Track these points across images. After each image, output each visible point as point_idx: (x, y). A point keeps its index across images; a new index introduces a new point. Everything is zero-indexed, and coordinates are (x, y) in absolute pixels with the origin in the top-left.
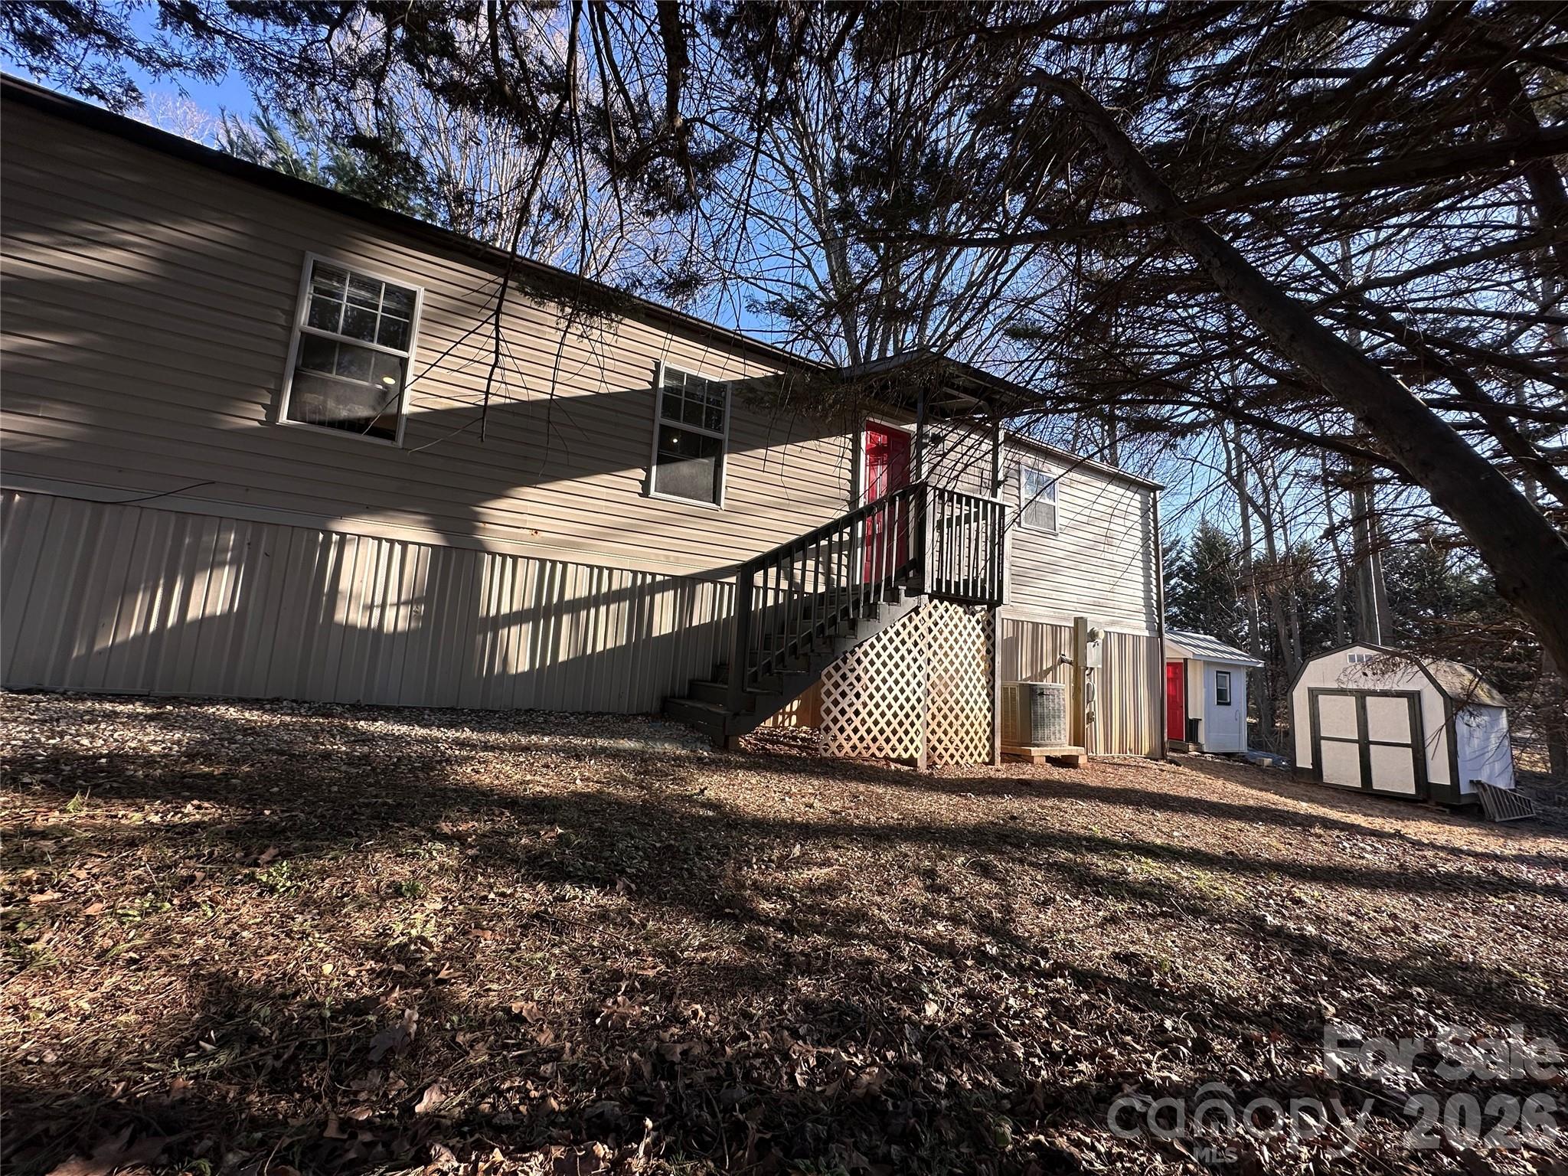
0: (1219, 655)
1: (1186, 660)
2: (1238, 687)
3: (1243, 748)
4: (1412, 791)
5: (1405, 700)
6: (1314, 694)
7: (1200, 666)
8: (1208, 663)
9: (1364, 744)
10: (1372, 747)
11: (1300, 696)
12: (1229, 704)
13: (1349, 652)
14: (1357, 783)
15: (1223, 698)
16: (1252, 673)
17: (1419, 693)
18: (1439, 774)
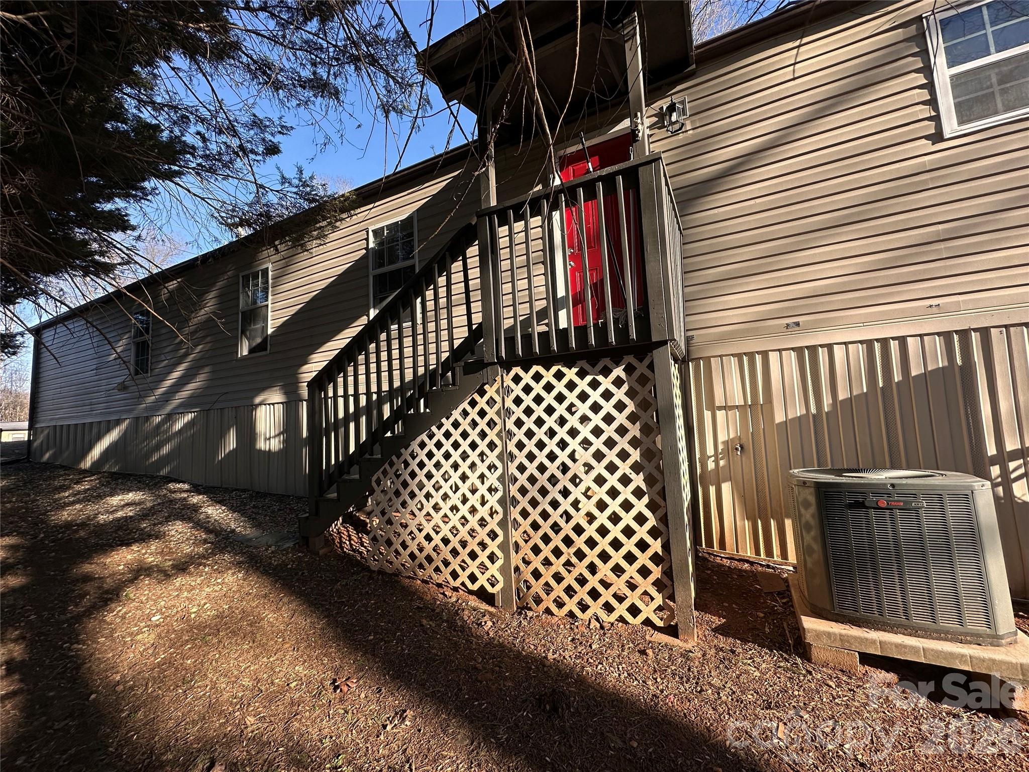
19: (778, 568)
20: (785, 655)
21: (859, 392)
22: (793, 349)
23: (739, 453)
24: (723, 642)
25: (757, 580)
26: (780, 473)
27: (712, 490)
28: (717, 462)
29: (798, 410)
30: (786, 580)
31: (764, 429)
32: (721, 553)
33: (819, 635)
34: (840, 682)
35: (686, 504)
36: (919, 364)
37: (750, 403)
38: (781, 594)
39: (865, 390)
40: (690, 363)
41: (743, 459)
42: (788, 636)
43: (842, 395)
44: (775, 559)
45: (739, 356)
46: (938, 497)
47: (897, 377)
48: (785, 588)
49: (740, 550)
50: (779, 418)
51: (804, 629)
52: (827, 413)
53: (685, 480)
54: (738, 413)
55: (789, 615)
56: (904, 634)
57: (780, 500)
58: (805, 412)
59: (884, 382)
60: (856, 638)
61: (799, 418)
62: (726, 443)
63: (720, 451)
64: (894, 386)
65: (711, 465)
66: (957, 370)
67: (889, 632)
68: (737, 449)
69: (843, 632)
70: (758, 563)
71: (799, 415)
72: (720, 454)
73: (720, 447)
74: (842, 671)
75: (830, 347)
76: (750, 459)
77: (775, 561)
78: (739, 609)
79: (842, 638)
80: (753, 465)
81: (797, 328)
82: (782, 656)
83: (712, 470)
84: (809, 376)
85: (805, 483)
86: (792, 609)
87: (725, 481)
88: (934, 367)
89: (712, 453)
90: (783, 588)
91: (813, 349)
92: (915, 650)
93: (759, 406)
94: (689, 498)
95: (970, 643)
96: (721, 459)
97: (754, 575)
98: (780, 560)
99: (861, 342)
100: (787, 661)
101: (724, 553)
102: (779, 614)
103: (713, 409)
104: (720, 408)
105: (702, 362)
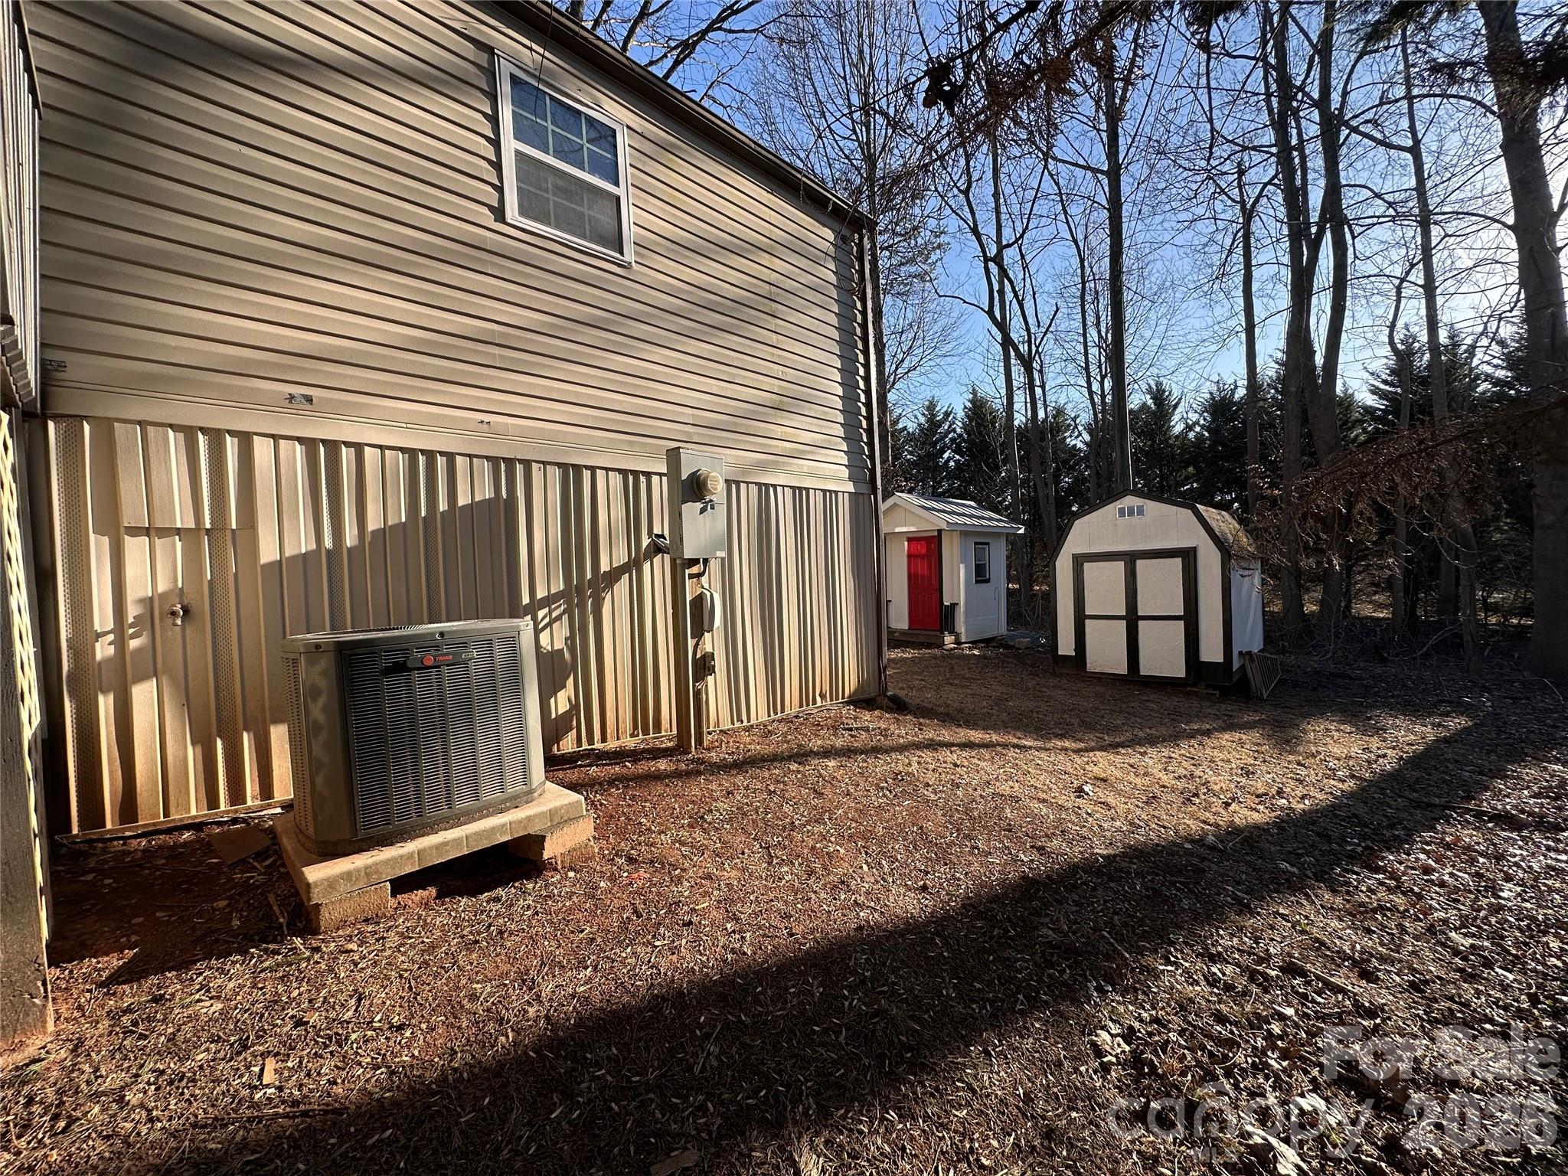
0: (976, 522)
1: (940, 531)
2: (998, 558)
3: (1003, 630)
4: (1182, 674)
5: (1178, 561)
6: (1079, 561)
7: (956, 536)
8: (966, 533)
9: (1132, 619)
10: (1141, 623)
11: (1063, 566)
12: (988, 581)
13: (1118, 504)
14: (1122, 669)
15: (981, 575)
16: (1012, 540)
17: (1194, 550)
18: (1211, 651)
19: (254, 818)
20: (272, 947)
21: (396, 521)
22: (299, 439)
23: (179, 622)
24: (129, 995)
25: (212, 851)
26: (264, 652)
27: (105, 705)
28: (120, 643)
29: (302, 542)
30: (271, 831)
31: (236, 575)
32: (125, 830)
33: (331, 883)
34: (365, 937)
35: (28, 734)
36: (466, 492)
37: (208, 526)
38: (260, 856)
39: (403, 520)
40: (51, 425)
41: (188, 632)
42: (278, 912)
43: (373, 523)
44: (249, 803)
45: (189, 433)
46: (487, 642)
47: (443, 506)
48: (270, 842)
49: (172, 809)
50: (268, 553)
51: (308, 885)
52: (349, 550)
53: (28, 679)
54: (179, 545)
55: (277, 881)
56: (446, 829)
57: (263, 700)
58: (314, 546)
59: (427, 511)
60: (387, 862)
61: (304, 556)
62: (148, 602)
63: (131, 620)
64: (439, 516)
65: (103, 650)
66: (502, 503)
67: (429, 834)
68: (174, 614)
69: (370, 861)
70: (211, 823)
71: (303, 551)
72: (132, 626)
73: (132, 611)
74: (366, 920)
75: (359, 448)
76: (203, 632)
77: (249, 808)
78: (170, 916)
79: (368, 870)
80: (209, 643)
81: (308, 406)
82: (266, 951)
83: (107, 661)
84: (324, 490)
85: (318, 646)
86: (282, 870)
87: (140, 679)
88: (482, 498)
89: (110, 625)
90: (266, 841)
91: (333, 446)
92: (457, 842)
93: (229, 534)
94: (36, 720)
95: (509, 809)
96: (133, 636)
97: (206, 846)
98: (258, 802)
99: (402, 450)
100: (276, 952)
101: (129, 829)
102: (258, 887)
103: (115, 531)
104: (134, 531)
105: (87, 428)
